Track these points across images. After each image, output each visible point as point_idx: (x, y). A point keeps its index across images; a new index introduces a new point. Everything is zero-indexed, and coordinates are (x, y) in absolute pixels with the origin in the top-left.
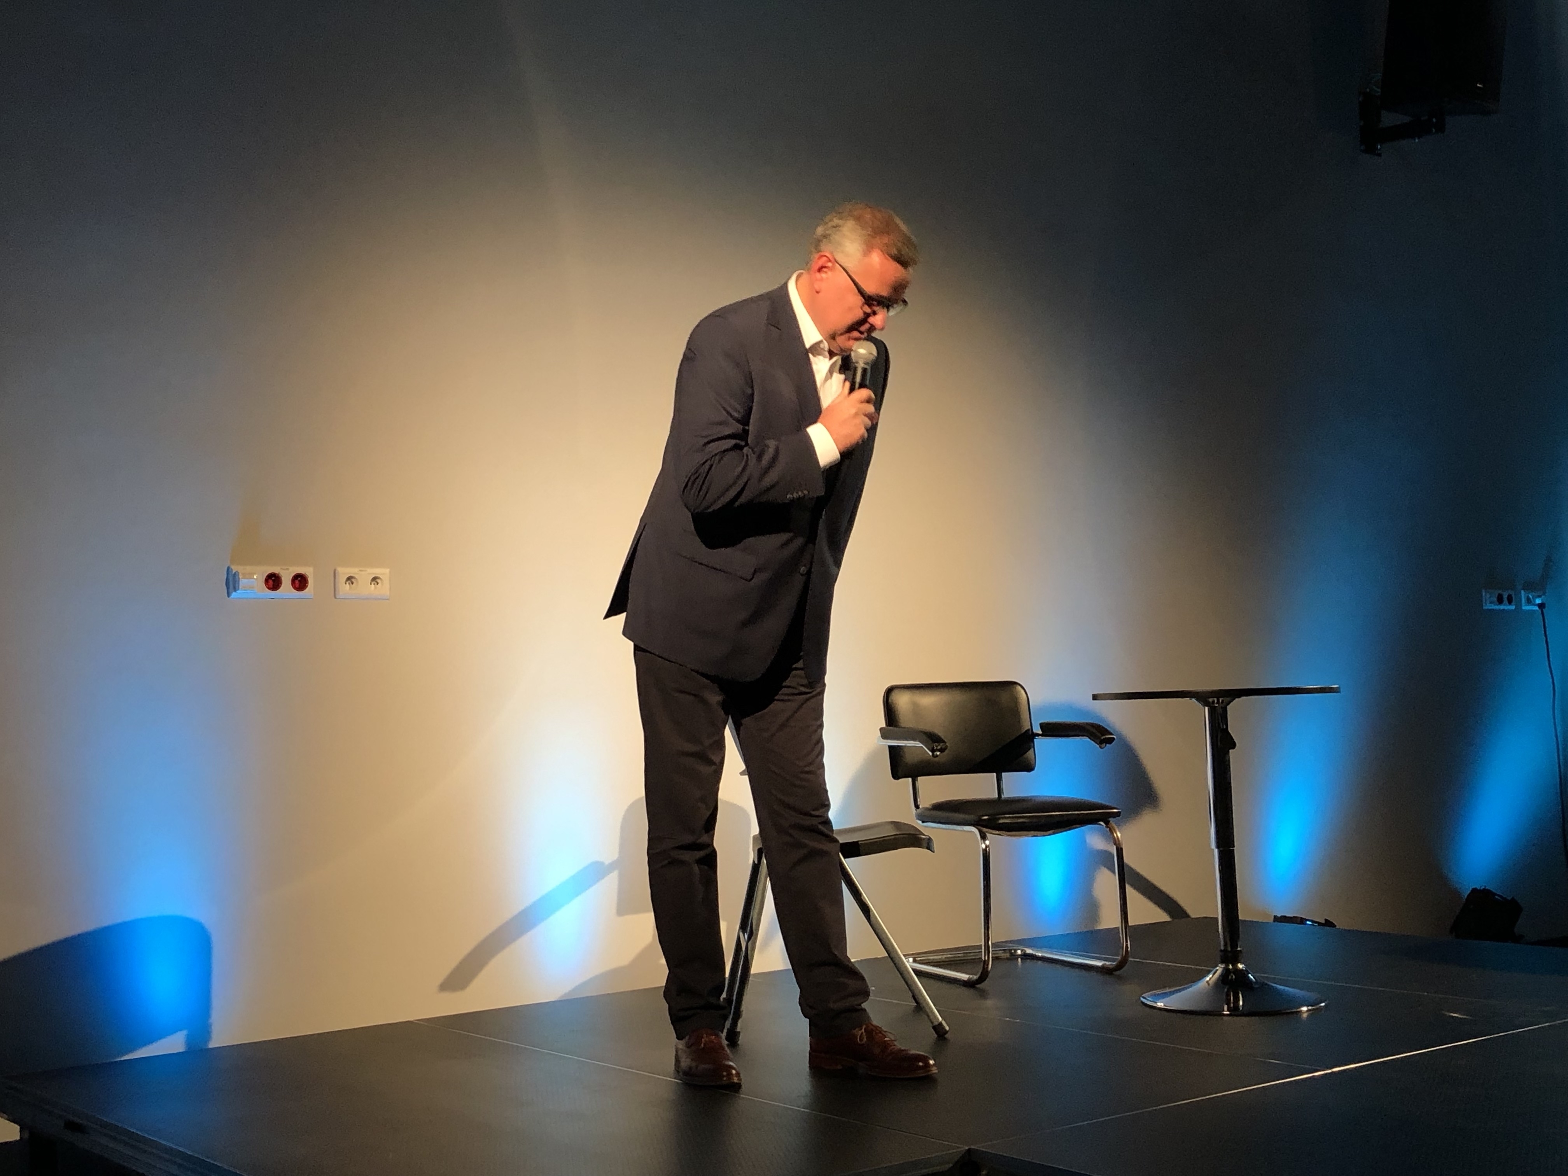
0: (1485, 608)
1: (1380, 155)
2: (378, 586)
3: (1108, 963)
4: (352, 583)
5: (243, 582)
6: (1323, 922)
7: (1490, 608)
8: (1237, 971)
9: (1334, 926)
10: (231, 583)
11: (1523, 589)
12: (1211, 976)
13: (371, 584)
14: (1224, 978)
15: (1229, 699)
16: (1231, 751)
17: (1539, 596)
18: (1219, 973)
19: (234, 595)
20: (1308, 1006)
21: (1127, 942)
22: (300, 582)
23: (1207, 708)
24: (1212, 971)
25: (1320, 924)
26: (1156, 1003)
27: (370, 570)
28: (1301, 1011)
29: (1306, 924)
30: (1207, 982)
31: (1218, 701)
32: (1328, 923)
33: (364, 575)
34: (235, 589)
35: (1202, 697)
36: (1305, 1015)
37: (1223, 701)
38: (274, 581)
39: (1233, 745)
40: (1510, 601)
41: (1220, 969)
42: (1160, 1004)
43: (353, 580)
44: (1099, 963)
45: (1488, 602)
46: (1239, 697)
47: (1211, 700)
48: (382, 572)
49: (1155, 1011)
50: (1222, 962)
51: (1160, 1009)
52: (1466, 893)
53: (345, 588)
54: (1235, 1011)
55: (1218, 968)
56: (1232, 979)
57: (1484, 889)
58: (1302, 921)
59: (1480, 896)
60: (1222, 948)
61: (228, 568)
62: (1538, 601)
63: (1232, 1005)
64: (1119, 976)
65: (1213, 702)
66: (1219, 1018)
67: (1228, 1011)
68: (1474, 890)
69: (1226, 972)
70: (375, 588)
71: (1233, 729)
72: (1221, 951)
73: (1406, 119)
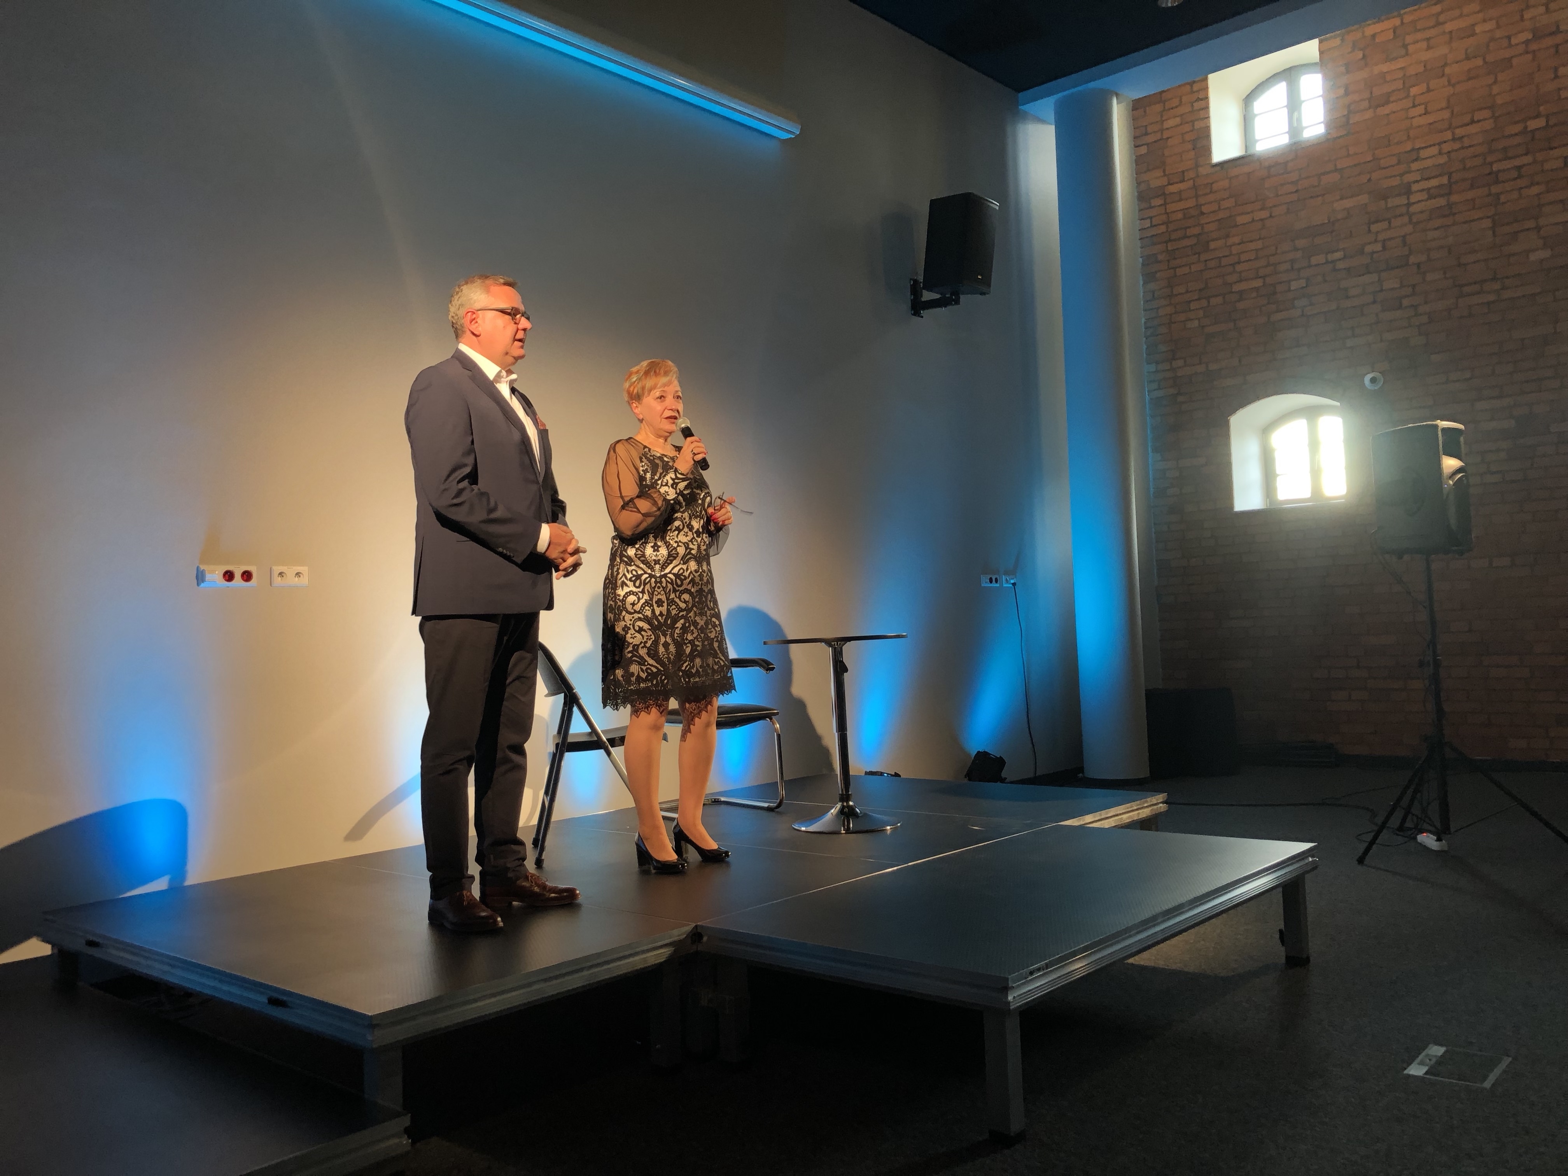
0: (982, 585)
1: (922, 317)
2: (300, 578)
3: (771, 805)
4: (283, 576)
5: (208, 577)
6: (894, 774)
7: (986, 586)
8: (849, 807)
9: (900, 776)
10: (200, 577)
11: (1004, 575)
12: (834, 809)
13: (295, 577)
14: (842, 811)
15: (843, 642)
16: (845, 674)
17: (1013, 579)
18: (838, 808)
19: (202, 585)
20: (890, 826)
21: (782, 791)
22: (247, 576)
23: (830, 648)
24: (834, 807)
25: (892, 775)
26: (801, 828)
27: (295, 568)
28: (886, 830)
29: (884, 776)
30: (832, 813)
31: (837, 644)
32: (897, 775)
33: (290, 571)
34: (203, 581)
35: (828, 642)
36: (889, 832)
37: (840, 644)
38: (229, 576)
39: (846, 670)
40: (996, 581)
41: (839, 806)
42: (803, 829)
43: (283, 574)
44: (766, 805)
45: (984, 582)
46: (850, 641)
47: (833, 643)
48: (304, 569)
49: (801, 832)
50: (840, 801)
51: (804, 831)
52: (973, 753)
53: (278, 580)
54: (848, 831)
55: (837, 805)
56: (846, 812)
57: (984, 752)
58: (882, 774)
59: (982, 756)
60: (840, 793)
61: (198, 568)
62: (1012, 581)
63: (846, 827)
64: (778, 812)
65: (835, 645)
66: (840, 835)
67: (844, 830)
68: (979, 752)
69: (843, 807)
70: (298, 579)
71: (846, 660)
72: (840, 794)
73: (937, 296)
